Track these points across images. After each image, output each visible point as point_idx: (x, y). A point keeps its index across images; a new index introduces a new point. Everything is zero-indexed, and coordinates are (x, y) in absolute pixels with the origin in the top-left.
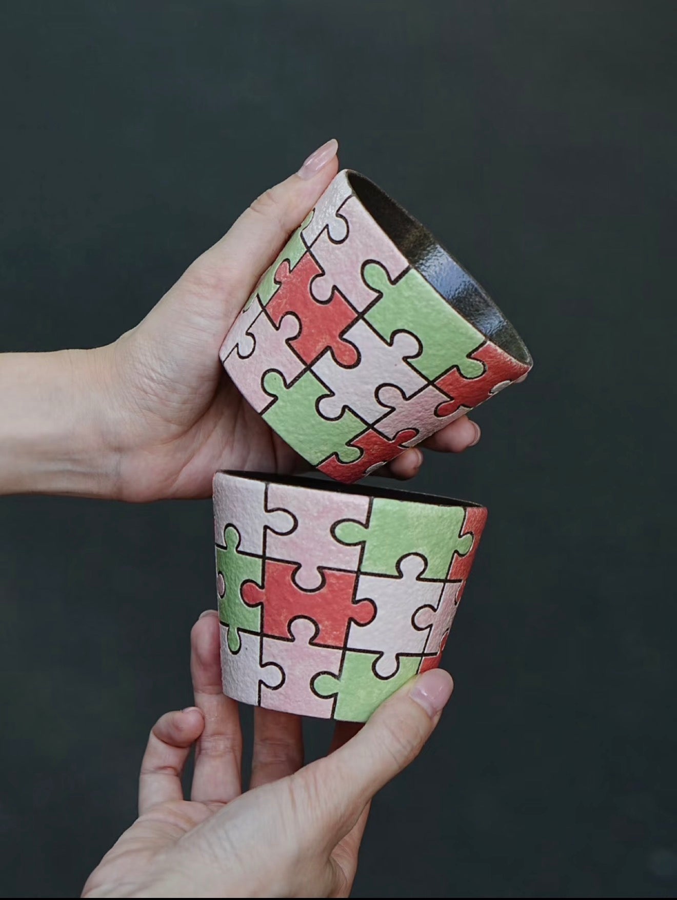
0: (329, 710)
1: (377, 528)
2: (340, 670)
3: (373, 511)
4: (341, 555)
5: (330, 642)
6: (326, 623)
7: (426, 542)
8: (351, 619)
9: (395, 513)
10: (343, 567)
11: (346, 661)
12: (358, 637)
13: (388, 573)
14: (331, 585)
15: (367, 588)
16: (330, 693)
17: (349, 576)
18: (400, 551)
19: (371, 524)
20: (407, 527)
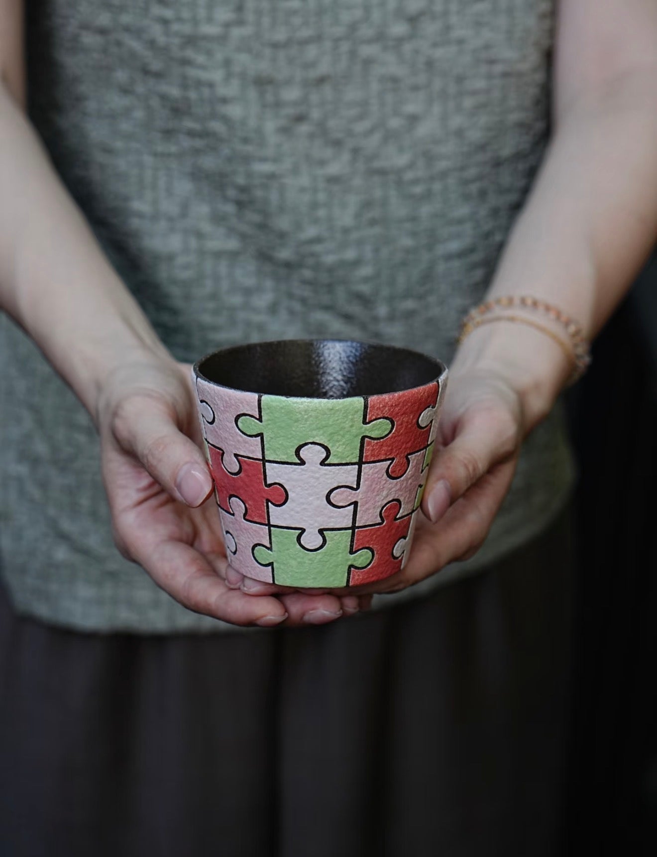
0: (270, 576)
1: (269, 422)
2: (271, 543)
3: (262, 407)
4: (247, 445)
5: (256, 519)
6: (250, 502)
7: (321, 432)
8: (268, 501)
9: (282, 408)
10: (251, 456)
11: (272, 536)
12: (277, 515)
13: (289, 461)
14: (246, 471)
15: (274, 473)
16: (267, 562)
17: (256, 463)
18: (296, 442)
19: (263, 418)
20: (297, 421)
